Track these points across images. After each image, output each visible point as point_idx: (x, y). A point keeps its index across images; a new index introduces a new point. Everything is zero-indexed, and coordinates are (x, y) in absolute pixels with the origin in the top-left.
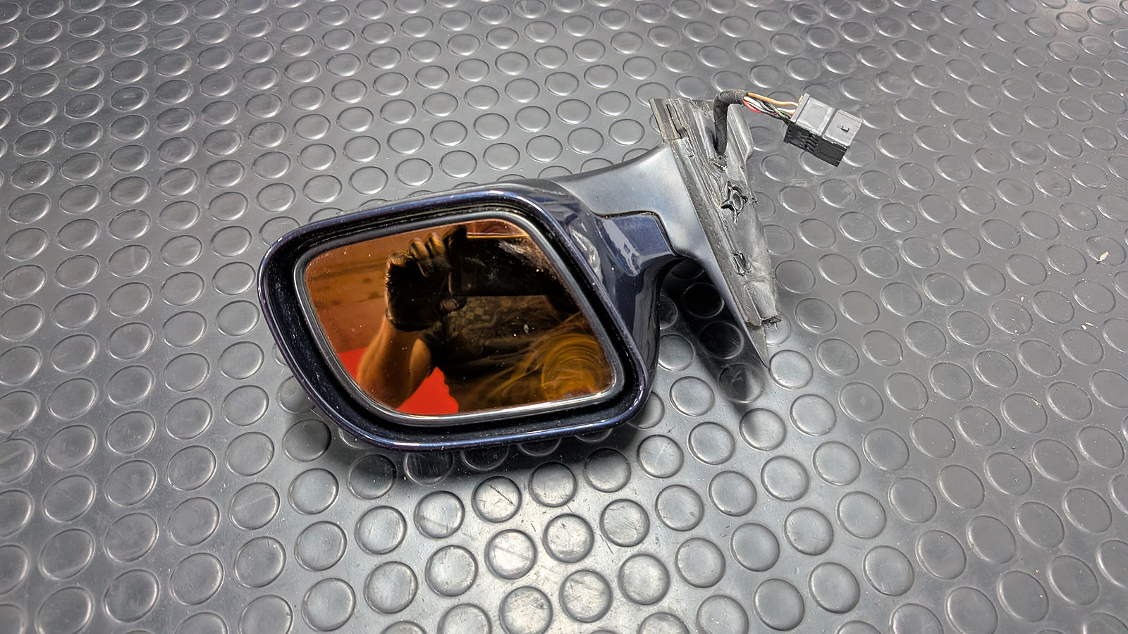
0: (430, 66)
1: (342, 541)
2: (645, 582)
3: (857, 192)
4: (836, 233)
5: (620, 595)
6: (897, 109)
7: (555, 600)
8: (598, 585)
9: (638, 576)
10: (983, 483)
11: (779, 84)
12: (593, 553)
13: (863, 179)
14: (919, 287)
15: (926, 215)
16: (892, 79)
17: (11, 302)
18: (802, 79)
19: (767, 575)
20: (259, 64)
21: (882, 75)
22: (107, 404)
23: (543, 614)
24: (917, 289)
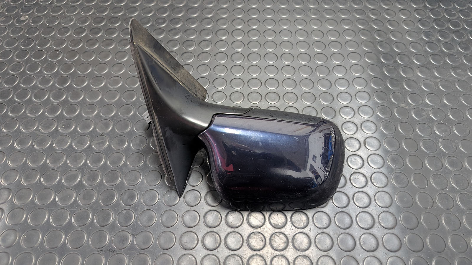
0: (270, 30)
1: (200, 198)
2: (302, 243)
3: (428, 115)
4: (414, 130)
5: (291, 245)
6: (457, 84)
7: (268, 240)
8: (285, 239)
9: (300, 240)
10: (445, 244)
11: (408, 64)
12: (285, 227)
13: (432, 111)
14: (443, 160)
15: (456, 131)
16: (458, 71)
17: (110, 88)
18: (418, 63)
19: (348, 254)
20: (208, 17)
21: (455, 68)
22: (133, 131)
23: (263, 243)
24: (442, 161)
